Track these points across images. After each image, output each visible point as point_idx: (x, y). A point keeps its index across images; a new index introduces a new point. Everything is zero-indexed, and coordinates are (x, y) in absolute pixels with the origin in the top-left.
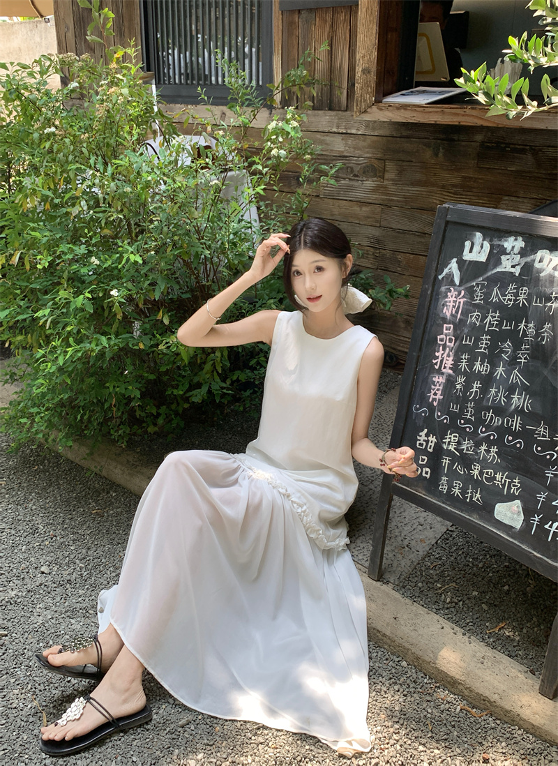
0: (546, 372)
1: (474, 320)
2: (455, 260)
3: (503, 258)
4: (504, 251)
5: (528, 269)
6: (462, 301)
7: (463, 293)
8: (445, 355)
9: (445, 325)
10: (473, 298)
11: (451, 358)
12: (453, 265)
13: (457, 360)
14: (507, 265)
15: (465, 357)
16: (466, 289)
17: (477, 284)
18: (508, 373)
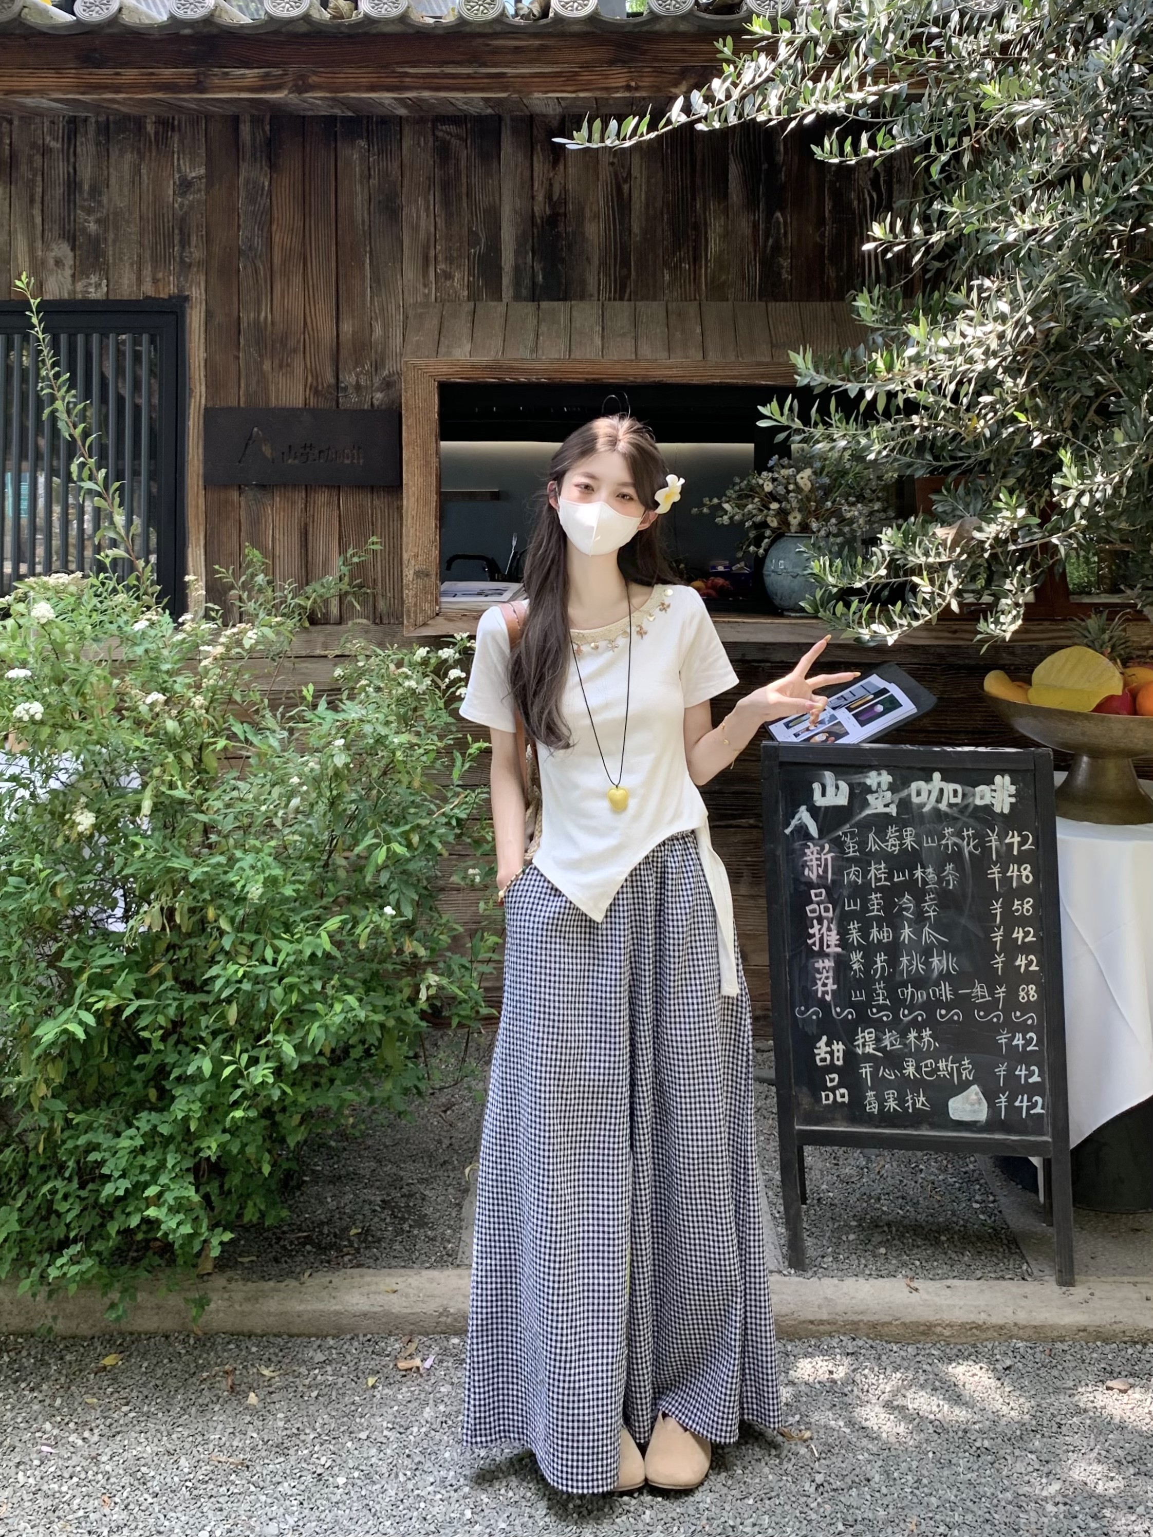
0: (963, 921)
1: (852, 877)
2: (803, 808)
3: (870, 798)
4: (868, 790)
5: (905, 805)
6: (829, 856)
7: (827, 846)
8: (824, 930)
9: (813, 892)
10: (843, 852)
11: (834, 932)
12: (804, 815)
13: (843, 932)
14: (877, 805)
15: (854, 926)
16: (831, 842)
17: (845, 834)
18: (918, 933)
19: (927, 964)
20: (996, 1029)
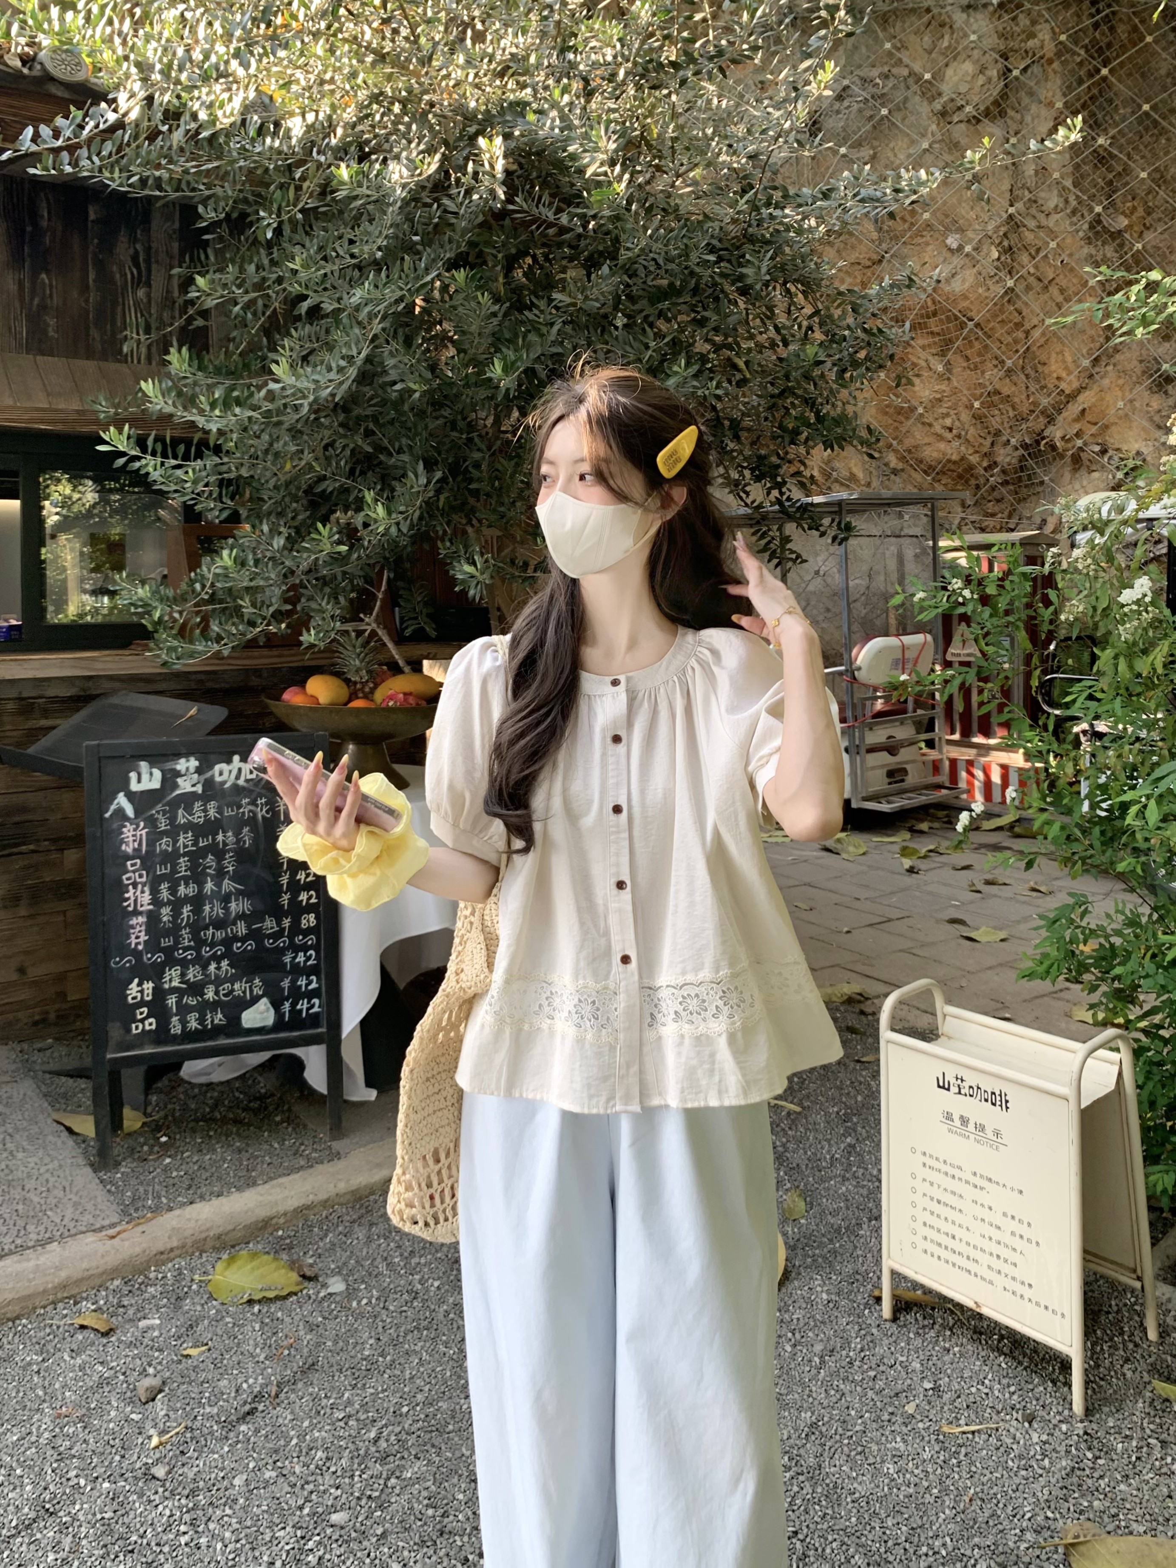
0: (257, 871)
1: (164, 847)
2: (121, 794)
3: (180, 781)
4: (178, 774)
6: (144, 832)
7: (142, 824)
8: (138, 893)
9: (129, 862)
10: (155, 827)
11: (147, 892)
12: (122, 800)
13: (155, 892)
14: (185, 785)
15: (164, 886)
16: (144, 820)
17: (157, 812)
18: (219, 885)
19: (226, 909)
20: (282, 951)
